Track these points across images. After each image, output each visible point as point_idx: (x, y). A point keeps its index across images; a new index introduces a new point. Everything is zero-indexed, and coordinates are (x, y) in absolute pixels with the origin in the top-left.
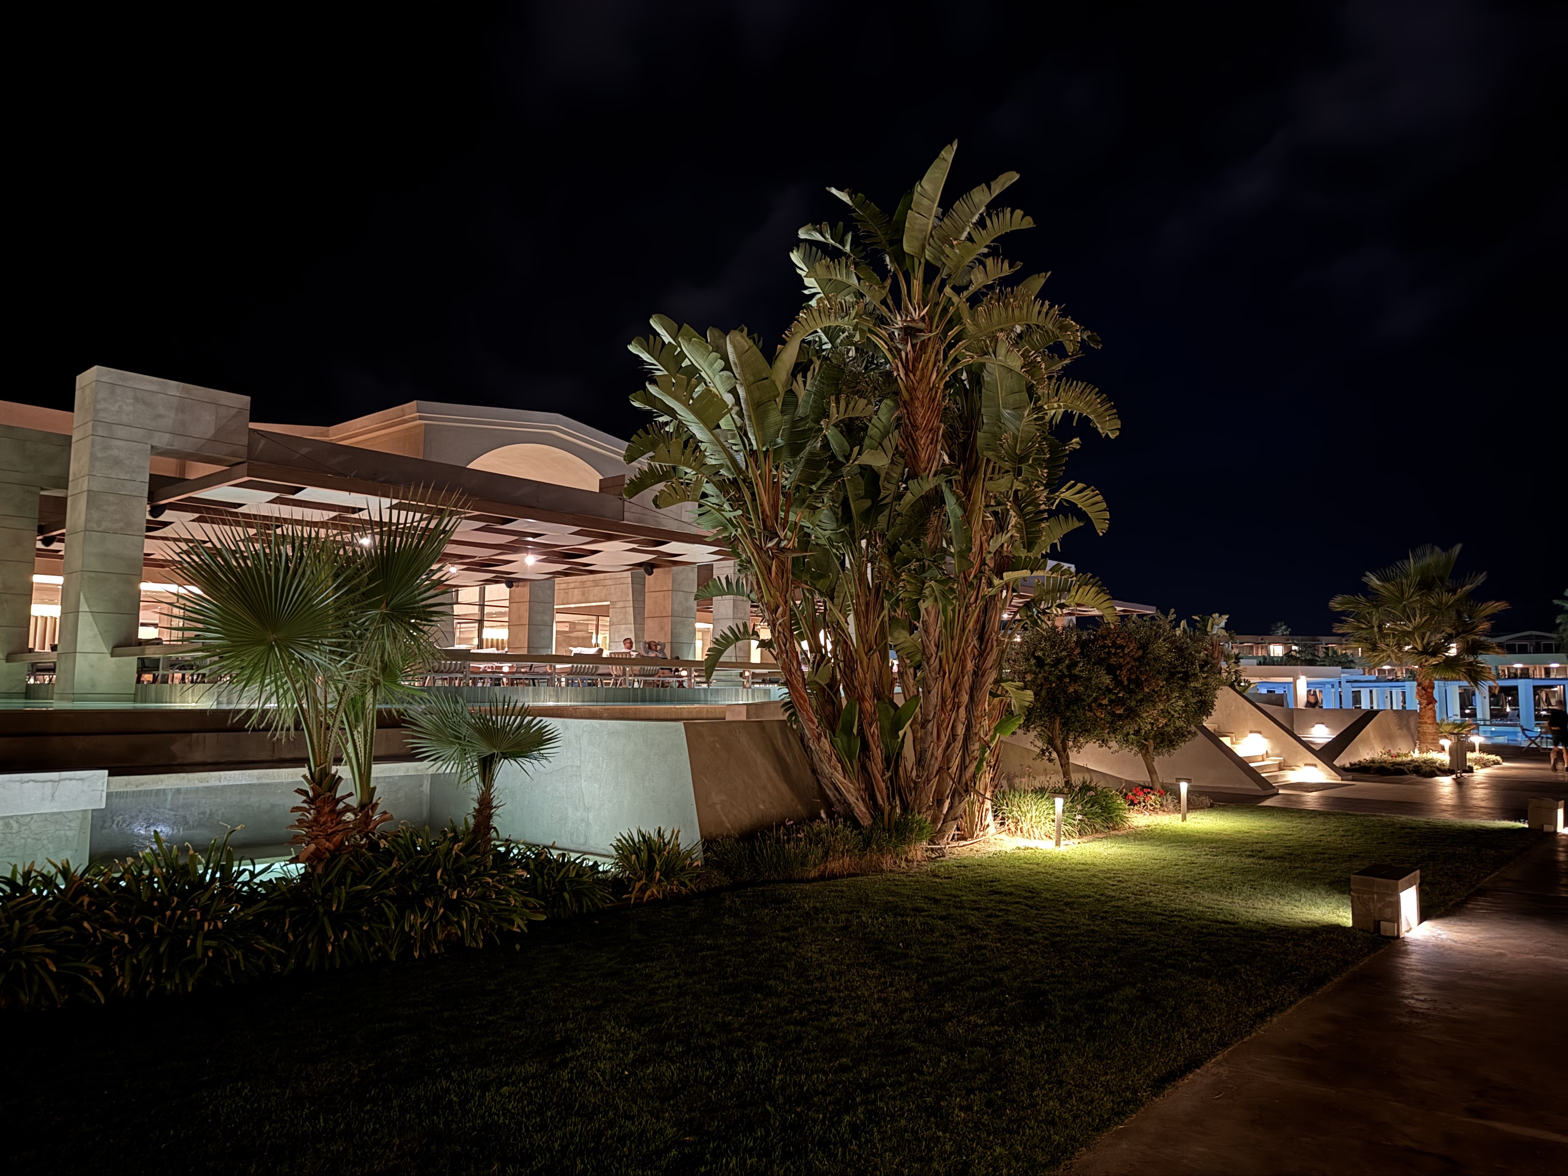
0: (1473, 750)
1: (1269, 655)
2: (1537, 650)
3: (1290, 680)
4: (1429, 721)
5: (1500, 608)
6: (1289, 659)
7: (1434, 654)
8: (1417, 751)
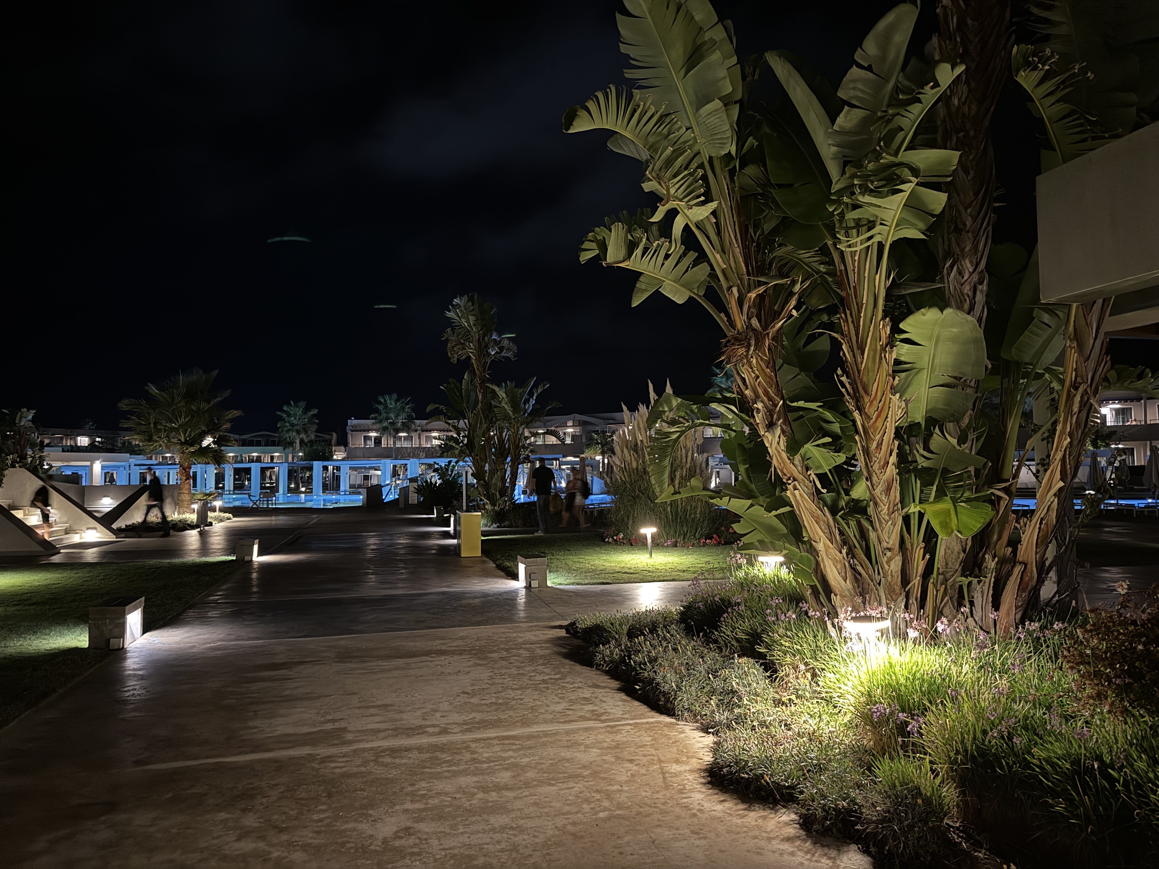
0: (215, 511)
1: (76, 445)
2: (267, 445)
3: (88, 463)
4: (186, 492)
5: (237, 414)
6: (92, 448)
7: (192, 445)
8: (176, 514)
